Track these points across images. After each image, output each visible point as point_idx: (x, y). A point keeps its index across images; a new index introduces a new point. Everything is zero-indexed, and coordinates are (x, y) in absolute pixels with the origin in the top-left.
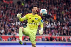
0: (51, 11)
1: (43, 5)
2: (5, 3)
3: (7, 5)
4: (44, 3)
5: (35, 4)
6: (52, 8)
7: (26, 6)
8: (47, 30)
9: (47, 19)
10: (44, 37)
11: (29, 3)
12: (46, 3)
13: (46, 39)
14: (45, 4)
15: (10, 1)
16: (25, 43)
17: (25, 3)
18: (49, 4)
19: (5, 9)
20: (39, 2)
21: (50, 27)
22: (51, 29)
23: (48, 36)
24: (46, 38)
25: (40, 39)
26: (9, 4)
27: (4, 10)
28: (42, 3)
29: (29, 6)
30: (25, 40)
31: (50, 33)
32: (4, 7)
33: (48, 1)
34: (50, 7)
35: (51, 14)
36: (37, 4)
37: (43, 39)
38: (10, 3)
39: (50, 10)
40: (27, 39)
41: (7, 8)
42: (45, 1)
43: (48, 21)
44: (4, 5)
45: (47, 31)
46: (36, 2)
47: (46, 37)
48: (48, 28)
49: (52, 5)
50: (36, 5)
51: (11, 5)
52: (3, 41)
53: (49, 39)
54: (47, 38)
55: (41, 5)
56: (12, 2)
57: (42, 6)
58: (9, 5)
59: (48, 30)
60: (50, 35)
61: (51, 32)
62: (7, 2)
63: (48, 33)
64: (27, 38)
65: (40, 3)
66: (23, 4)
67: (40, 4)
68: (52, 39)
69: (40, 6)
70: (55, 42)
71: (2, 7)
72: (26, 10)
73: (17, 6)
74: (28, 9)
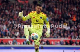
0: (71, 12)
1: (61, 5)
2: (20, 3)
3: (23, 5)
5: (53, 4)
6: (71, 8)
8: (66, 33)
9: (65, 20)
10: (62, 40)
11: (46, 3)
13: (65, 43)
14: (64, 4)
15: (25, 1)
16: (42, 47)
18: (68, 4)
19: (20, 10)
20: (57, 1)
21: (69, 29)
22: (71, 32)
23: (67, 39)
24: (65, 42)
25: (58, 42)
26: (24, 4)
27: (19, 10)
28: (60, 3)
29: (46, 7)
30: (42, 43)
31: (69, 36)
32: (19, 7)
34: (69, 8)
35: (70, 16)
37: (62, 43)
38: (25, 2)
39: (69, 10)
40: (43, 43)
41: (22, 8)
42: (64, 1)
43: (67, 23)
44: (19, 5)
45: (66, 34)
46: (54, 2)
47: (64, 40)
48: (67, 31)
49: (72, 5)
50: (54, 5)
51: (26, 4)
52: (18, 44)
53: (69, 42)
54: (66, 41)
55: (59, 5)
56: (27, 2)
57: (60, 6)
58: (24, 6)
59: (67, 33)
60: (69, 38)
61: (71, 35)
62: (22, 2)
63: (67, 36)
64: (44, 42)
65: (58, 2)
67: (58, 4)
68: (72, 43)
69: (58, 7)
70: (75, 46)
71: (17, 7)
73: (33, 7)
74: (45, 10)
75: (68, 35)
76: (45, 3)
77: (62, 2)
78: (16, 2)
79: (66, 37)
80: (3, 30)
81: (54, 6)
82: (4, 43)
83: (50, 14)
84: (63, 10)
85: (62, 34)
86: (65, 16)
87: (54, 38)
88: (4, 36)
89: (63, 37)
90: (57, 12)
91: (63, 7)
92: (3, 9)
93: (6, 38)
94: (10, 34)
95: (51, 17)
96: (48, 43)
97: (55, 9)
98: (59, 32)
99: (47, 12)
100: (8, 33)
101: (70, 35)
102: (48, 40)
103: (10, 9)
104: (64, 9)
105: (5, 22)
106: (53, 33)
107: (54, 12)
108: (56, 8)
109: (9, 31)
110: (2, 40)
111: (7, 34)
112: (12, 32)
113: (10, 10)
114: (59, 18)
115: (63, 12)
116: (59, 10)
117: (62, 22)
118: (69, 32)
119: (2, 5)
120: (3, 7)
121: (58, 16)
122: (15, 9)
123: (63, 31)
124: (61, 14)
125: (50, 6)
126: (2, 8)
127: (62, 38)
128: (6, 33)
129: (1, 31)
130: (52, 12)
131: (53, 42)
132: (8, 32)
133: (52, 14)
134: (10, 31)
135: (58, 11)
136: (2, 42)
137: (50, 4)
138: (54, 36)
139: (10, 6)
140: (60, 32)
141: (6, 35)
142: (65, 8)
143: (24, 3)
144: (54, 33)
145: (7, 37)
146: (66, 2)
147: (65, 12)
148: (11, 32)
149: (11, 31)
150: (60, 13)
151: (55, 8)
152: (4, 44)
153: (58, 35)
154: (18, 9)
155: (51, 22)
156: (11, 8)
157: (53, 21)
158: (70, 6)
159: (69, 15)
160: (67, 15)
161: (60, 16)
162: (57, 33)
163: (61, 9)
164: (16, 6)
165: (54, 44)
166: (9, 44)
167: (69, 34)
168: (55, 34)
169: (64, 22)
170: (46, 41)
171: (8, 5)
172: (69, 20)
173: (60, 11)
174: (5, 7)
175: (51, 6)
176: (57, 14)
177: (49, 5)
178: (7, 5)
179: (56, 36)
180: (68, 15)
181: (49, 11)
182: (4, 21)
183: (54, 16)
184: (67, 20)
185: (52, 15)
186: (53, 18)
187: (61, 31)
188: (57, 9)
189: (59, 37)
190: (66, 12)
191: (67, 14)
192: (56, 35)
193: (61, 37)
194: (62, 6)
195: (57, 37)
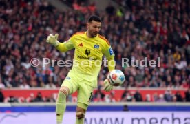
0: (188, 30)
1: (167, 14)
2: (77, 11)
3: (84, 15)
4: (169, 10)
5: (149, 12)
7: (127, 17)
8: (178, 76)
9: (177, 48)
11: (134, 10)
12: (174, 9)
13: (175, 98)
14: (173, 11)
15: (89, 7)
16: (126, 106)
17: (124, 9)
18: (182, 12)
19: (78, 25)
20: (159, 7)
21: (185, 67)
24: (176, 95)
25: (161, 96)
26: (86, 14)
27: (75, 27)
28: (165, 10)
29: (134, 18)
31: (184, 82)
32: (76, 21)
33: (181, 5)
34: (185, 20)
35: (187, 37)
36: (153, 11)
37: (169, 98)
38: (89, 10)
39: (184, 26)
40: (129, 97)
42: (173, 5)
43: (180, 53)
44: (76, 16)
45: (177, 78)
46: (152, 8)
48: (180, 71)
50: (152, 14)
53: (183, 96)
54: (178, 94)
55: (163, 13)
56: (93, 8)
57: (165, 17)
59: (181, 75)
60: (185, 87)
62: (81, 8)
63: (181, 83)
64: (131, 95)
65: (161, 9)
66: (119, 14)
67: (160, 12)
69: (160, 18)
71: (72, 19)
72: (127, 28)
73: (106, 18)
74: (131, 25)
75: (182, 79)
76: (131, 10)
77: (169, 7)
78: (70, 9)
79: (178, 84)
80: (42, 69)
81: (152, 17)
82: (44, 99)
83: (143, 35)
84: (171, 25)
85: (169, 79)
86: (175, 38)
87: (152, 86)
88: (42, 84)
89: (171, 84)
90: (158, 30)
91: (171, 19)
92: (42, 25)
93: (47, 87)
94: (56, 80)
95: (145, 41)
96: (139, 97)
97: (154, 24)
98: (161, 74)
99: (137, 30)
100: (53, 78)
101: (186, 79)
102: (139, 92)
103: (56, 24)
104: (173, 24)
105: (46, 53)
106: (149, 77)
107: (152, 29)
108: (157, 20)
109: (54, 71)
110: (40, 92)
111: (50, 79)
112: (61, 74)
113: (56, 28)
114: (162, 43)
115: (172, 30)
116: (163, 25)
117: (169, 51)
118: (184, 74)
119: (39, 15)
120: (42, 20)
121: (160, 38)
122: (66, 25)
123: (172, 71)
124: (167, 34)
125: (142, 17)
126: (40, 23)
127: (169, 86)
128: (47, 76)
129: (38, 72)
130: (148, 30)
131: (148, 96)
132: (52, 74)
133: (146, 33)
134: (56, 72)
135: (161, 28)
136: (40, 95)
137: (142, 11)
138: (151, 83)
139: (56, 18)
140: (164, 73)
141: (47, 82)
142: (176, 21)
143: (86, 11)
144: (152, 76)
145: (51, 86)
146: (179, 8)
147: (175, 31)
148: (57, 75)
149: (59, 72)
150: (165, 31)
151: (153, 20)
152: (43, 101)
153: (160, 81)
154: (74, 24)
155: (145, 52)
156: (58, 21)
157: (150, 51)
158: (186, 16)
159: (184, 36)
160: (179, 36)
161: (166, 37)
162: (159, 76)
163: (168, 23)
164: (69, 17)
165: (151, 101)
166: (54, 101)
167: (183, 77)
168: (154, 78)
169: (174, 51)
170: (133, 93)
171: (52, 16)
172: (184, 47)
173: (165, 26)
174: (46, 20)
175: (146, 17)
176: (158, 35)
177: (140, 14)
178: (49, 16)
179: (156, 83)
180: (182, 36)
181: (141, 29)
182: (43, 52)
183: (152, 39)
184: (180, 46)
185: (148, 37)
186: (150, 42)
187: (168, 72)
188: (159, 24)
189: (162, 83)
190: (178, 29)
191: (180, 33)
192: (156, 80)
193: (167, 84)
194: (168, 17)
195: (159, 85)
